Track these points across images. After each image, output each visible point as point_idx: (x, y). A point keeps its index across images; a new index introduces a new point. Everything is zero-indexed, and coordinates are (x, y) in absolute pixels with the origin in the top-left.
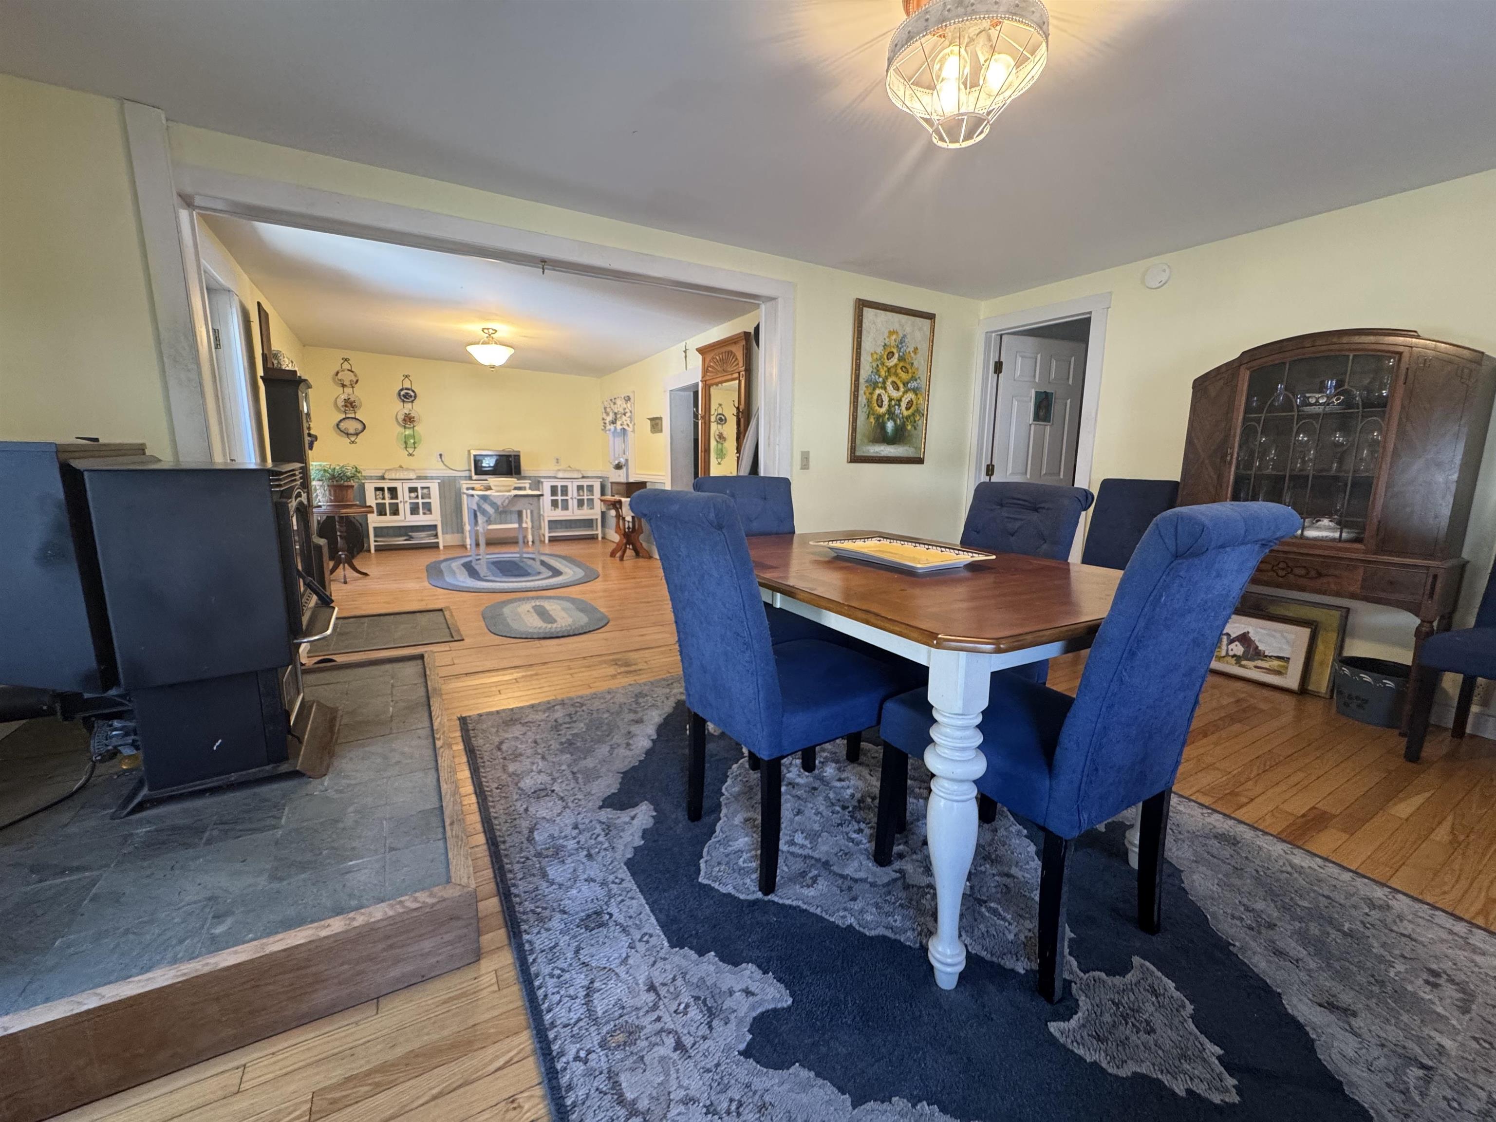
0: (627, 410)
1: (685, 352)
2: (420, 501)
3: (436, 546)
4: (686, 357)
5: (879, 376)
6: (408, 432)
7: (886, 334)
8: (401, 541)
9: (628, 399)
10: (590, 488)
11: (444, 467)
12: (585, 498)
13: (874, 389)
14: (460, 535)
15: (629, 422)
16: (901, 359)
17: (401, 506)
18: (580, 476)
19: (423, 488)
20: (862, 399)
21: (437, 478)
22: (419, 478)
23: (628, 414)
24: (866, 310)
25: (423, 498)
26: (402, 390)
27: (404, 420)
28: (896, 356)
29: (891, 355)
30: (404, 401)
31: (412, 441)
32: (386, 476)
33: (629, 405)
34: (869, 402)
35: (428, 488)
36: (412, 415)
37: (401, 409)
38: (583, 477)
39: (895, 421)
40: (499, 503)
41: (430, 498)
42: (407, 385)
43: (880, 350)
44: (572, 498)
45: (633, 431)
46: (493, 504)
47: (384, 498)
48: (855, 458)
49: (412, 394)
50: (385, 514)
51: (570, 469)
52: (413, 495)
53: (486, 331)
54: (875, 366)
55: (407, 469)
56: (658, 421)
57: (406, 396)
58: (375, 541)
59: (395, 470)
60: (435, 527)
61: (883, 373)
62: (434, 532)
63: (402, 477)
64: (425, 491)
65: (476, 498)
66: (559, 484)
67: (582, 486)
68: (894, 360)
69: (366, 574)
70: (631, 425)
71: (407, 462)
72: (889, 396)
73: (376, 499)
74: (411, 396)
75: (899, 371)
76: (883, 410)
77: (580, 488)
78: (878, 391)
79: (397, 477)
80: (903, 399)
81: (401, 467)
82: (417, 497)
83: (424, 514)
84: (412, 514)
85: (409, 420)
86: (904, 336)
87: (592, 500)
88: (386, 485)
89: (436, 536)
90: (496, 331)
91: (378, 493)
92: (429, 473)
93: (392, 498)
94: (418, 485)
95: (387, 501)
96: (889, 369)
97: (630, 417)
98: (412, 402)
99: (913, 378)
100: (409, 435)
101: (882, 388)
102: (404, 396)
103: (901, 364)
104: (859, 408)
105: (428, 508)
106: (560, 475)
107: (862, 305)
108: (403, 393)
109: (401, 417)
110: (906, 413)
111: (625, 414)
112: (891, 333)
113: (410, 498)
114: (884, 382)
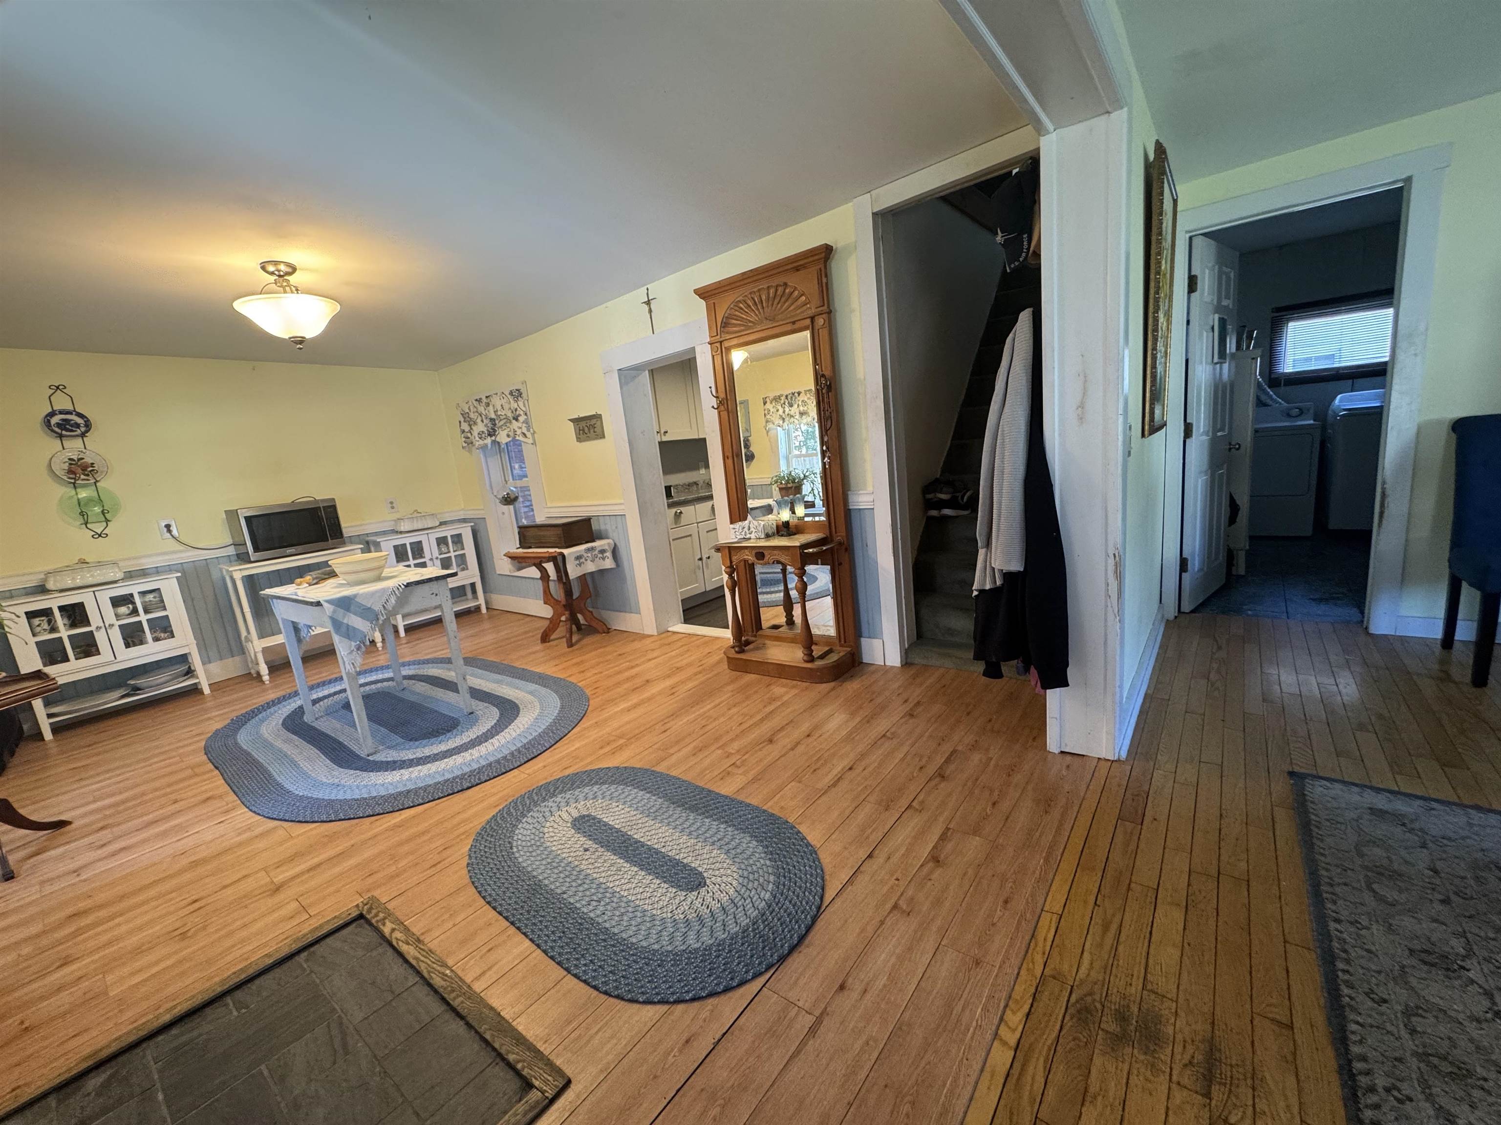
0: (519, 412)
1: (648, 303)
2: (143, 618)
3: (195, 690)
4: (650, 311)
6: (83, 494)
8: (113, 700)
9: (517, 394)
10: (458, 539)
11: (182, 548)
12: (452, 554)
14: (237, 659)
15: (524, 430)
17: (100, 638)
18: (438, 523)
19: (143, 593)
21: (169, 569)
22: (130, 576)
23: (522, 418)
25: (146, 611)
26: (52, 414)
27: (70, 472)
30: (61, 436)
31: (98, 509)
32: (50, 585)
33: (521, 403)
35: (158, 590)
36: (89, 460)
37: (58, 451)
38: (441, 524)
40: (377, 607)
41: (165, 609)
42: (61, 402)
44: (431, 559)
45: (534, 443)
46: (367, 613)
47: (54, 629)
48: (1150, 429)
49: (80, 421)
50: (66, 659)
51: (417, 514)
52: (123, 610)
53: (271, 268)
55: (100, 564)
56: (593, 422)
57: (65, 425)
58: (50, 716)
59: (69, 569)
60: (183, 658)
62: (184, 668)
63: (90, 581)
64: (150, 597)
65: (328, 608)
66: (407, 540)
67: (445, 538)
69: (61, 824)
70: (528, 434)
71: (93, 550)
73: (34, 635)
74: (78, 426)
77: (442, 541)
79: (79, 582)
81: (83, 562)
82: (135, 612)
83: (156, 639)
84: (128, 646)
85: (80, 470)
87: (463, 555)
88: (54, 603)
89: (190, 672)
90: (294, 270)
91: (36, 621)
92: (149, 563)
93: (73, 625)
94: (134, 588)
95: (64, 633)
97: (526, 422)
98: (83, 435)
100: (89, 501)
102: (58, 425)
105: (163, 628)
106: (404, 526)
108: (55, 420)
109: (60, 467)
111: (516, 419)
113: (118, 616)
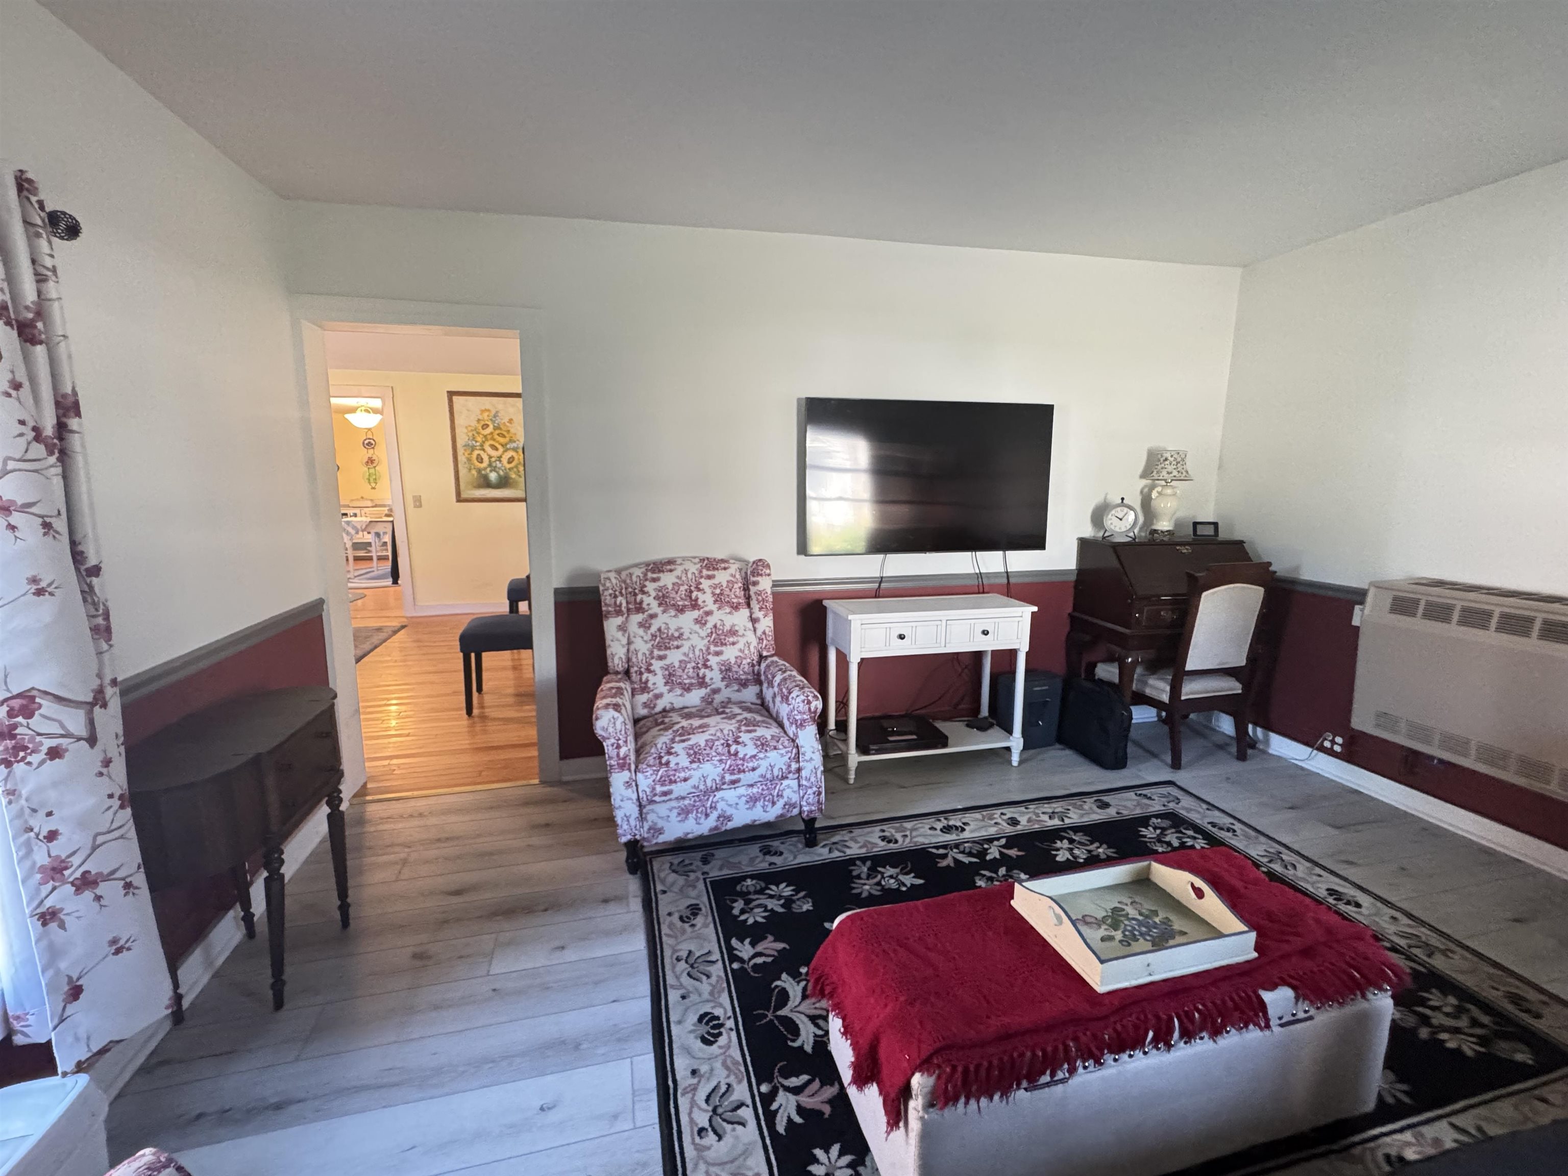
5: (476, 442)
7: (479, 412)
13: (473, 451)
16: (495, 428)
20: (462, 458)
24: (455, 398)
27: (368, 462)
28: (491, 426)
29: (485, 426)
30: (367, 448)
34: (469, 460)
36: (374, 458)
37: (365, 454)
39: (497, 472)
42: (370, 436)
43: (474, 423)
48: (459, 499)
54: (470, 434)
59: (357, 500)
61: (479, 439)
68: (490, 429)
72: (488, 455)
74: (373, 444)
75: (496, 437)
76: (485, 465)
78: (476, 453)
80: (504, 456)
81: (362, 498)
85: (371, 461)
86: (497, 412)
96: (485, 436)
98: (373, 448)
99: (511, 441)
101: (480, 450)
102: (367, 444)
103: (498, 432)
104: (460, 465)
107: (451, 394)
108: (366, 442)
109: (365, 460)
110: (508, 466)
112: (483, 411)
114: (482, 445)
